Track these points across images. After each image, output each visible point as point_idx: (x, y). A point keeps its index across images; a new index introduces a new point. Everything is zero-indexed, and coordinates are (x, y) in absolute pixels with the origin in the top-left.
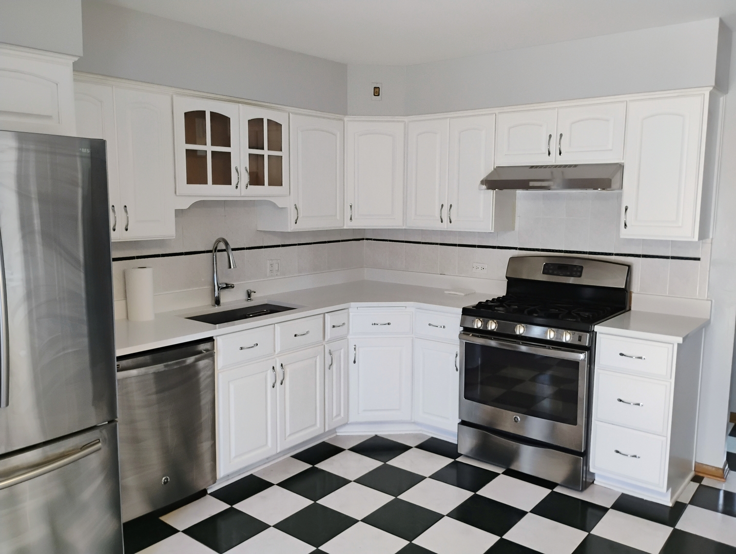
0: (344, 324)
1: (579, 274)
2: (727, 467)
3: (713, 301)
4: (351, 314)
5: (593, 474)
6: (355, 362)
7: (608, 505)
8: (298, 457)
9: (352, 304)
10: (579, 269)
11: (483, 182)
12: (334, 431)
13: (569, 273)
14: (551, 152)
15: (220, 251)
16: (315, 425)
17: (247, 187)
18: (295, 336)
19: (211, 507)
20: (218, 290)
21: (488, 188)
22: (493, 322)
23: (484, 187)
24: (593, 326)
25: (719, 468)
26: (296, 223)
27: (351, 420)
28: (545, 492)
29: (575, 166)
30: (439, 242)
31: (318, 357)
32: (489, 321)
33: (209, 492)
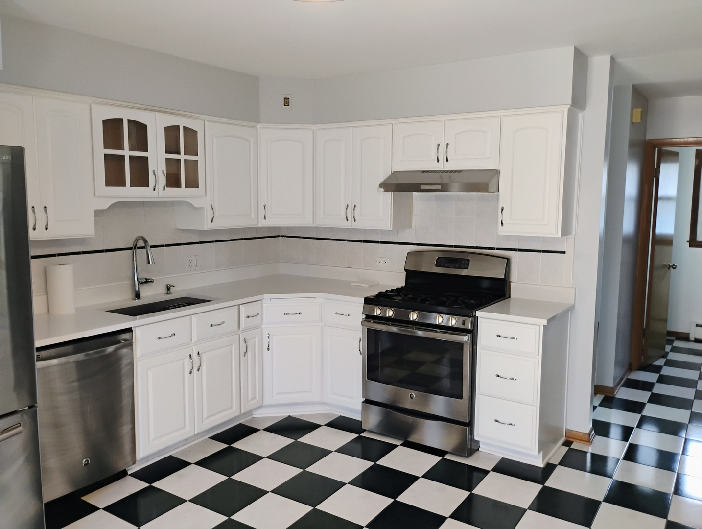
0: (258, 314)
1: (466, 266)
2: (593, 432)
3: (577, 288)
4: (264, 305)
5: (478, 442)
6: (268, 349)
7: (489, 467)
8: (216, 438)
9: (266, 296)
10: (467, 262)
11: (381, 185)
12: (250, 412)
13: (457, 266)
14: (439, 159)
15: (139, 248)
16: (231, 408)
17: (164, 189)
18: (211, 326)
19: (131, 486)
20: (138, 284)
21: (385, 191)
22: (390, 310)
23: (382, 189)
24: (474, 312)
25: (586, 434)
26: (212, 222)
27: (266, 403)
28: (435, 459)
29: (460, 171)
30: (347, 239)
31: (234, 345)
32: (387, 309)
33: (129, 473)
